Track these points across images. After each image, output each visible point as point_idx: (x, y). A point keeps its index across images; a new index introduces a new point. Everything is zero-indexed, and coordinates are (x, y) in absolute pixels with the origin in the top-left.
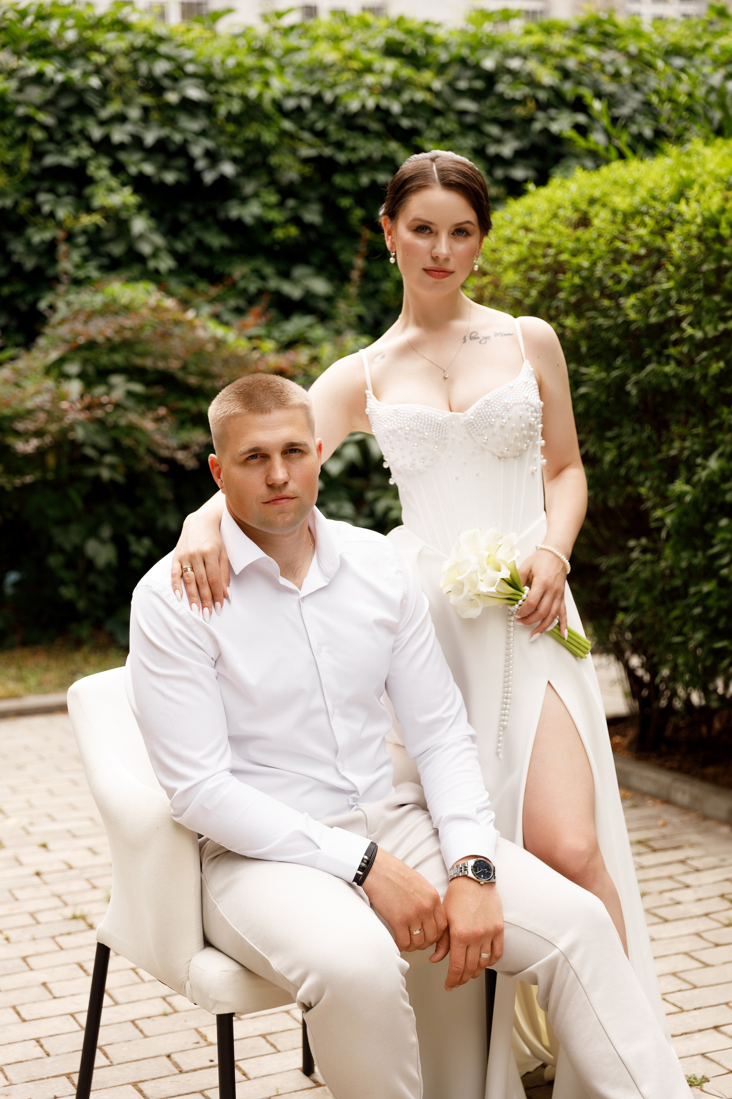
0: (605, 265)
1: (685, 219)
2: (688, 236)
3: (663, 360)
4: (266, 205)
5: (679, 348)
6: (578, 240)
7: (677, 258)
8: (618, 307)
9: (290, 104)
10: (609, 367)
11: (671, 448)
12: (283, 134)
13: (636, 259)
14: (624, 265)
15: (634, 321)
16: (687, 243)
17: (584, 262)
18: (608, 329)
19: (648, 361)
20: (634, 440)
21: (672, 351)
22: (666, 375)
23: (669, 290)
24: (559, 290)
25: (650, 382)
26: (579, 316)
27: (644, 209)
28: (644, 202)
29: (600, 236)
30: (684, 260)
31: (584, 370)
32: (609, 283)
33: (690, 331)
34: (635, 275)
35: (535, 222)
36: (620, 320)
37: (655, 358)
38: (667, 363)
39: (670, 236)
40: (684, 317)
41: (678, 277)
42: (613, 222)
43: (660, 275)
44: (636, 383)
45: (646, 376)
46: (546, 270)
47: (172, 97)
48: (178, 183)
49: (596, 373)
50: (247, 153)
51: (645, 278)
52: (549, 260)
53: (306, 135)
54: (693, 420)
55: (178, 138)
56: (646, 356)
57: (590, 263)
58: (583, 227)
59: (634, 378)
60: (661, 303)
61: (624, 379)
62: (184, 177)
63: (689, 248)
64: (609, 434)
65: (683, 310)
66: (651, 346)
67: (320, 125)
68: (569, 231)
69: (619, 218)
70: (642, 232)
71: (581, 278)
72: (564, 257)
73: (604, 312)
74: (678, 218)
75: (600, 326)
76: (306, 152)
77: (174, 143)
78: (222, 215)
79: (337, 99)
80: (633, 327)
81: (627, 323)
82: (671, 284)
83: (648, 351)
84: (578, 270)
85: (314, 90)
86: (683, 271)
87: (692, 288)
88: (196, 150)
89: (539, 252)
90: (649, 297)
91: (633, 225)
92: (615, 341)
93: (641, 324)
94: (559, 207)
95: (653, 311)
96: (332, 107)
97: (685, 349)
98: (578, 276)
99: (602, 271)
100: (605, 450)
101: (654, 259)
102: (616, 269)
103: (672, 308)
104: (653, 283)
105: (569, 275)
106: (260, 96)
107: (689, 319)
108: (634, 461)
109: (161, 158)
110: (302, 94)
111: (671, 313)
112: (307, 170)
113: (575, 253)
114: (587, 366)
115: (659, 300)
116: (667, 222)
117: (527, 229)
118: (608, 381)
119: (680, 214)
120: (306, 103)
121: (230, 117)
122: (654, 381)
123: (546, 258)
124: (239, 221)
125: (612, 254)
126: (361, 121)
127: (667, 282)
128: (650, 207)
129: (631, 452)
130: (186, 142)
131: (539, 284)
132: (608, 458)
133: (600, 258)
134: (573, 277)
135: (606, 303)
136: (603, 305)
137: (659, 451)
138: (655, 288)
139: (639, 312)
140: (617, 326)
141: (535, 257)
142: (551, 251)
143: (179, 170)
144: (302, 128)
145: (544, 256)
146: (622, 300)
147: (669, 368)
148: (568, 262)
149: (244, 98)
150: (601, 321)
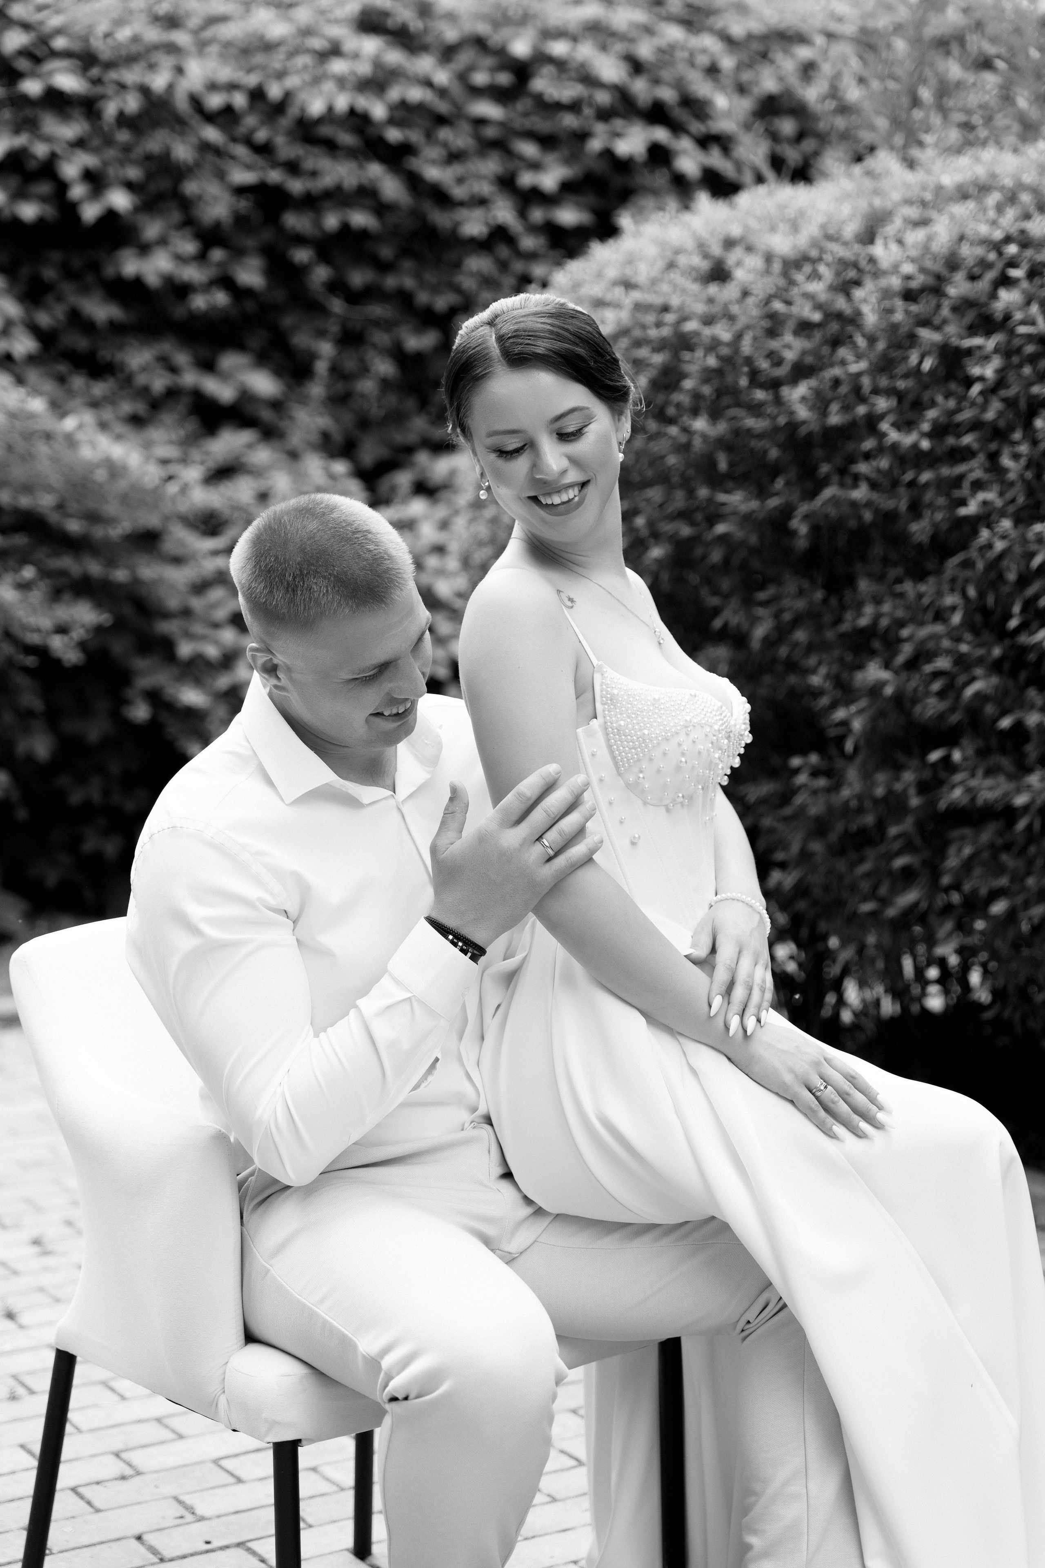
0: (755, 339)
1: (879, 270)
2: (886, 294)
3: (849, 480)
4: (179, 258)
5: (874, 463)
6: (711, 301)
7: (871, 327)
8: (778, 401)
9: (215, 101)
10: (762, 493)
11: (859, 614)
12: (205, 147)
13: (804, 327)
14: (788, 337)
15: (804, 423)
16: (887, 304)
17: (723, 332)
18: (762, 435)
19: (824, 483)
20: (801, 604)
21: (863, 468)
22: (854, 504)
23: (859, 375)
24: (683, 376)
25: (827, 516)
26: (715, 415)
27: (814, 253)
28: (815, 243)
29: (745, 294)
30: (882, 330)
31: (722, 497)
32: (764, 364)
33: (894, 436)
34: (804, 353)
35: (643, 273)
36: (782, 420)
37: (835, 478)
38: (855, 486)
39: (858, 293)
40: (882, 417)
41: (872, 355)
42: (768, 272)
43: (843, 352)
44: (806, 517)
45: (822, 505)
46: (660, 346)
47: (32, 87)
48: (41, 222)
49: (742, 502)
50: (150, 176)
51: (820, 358)
52: (666, 332)
53: (241, 151)
54: (894, 573)
55: (41, 150)
56: (822, 476)
57: (733, 336)
58: (718, 281)
59: (804, 508)
60: (845, 396)
61: (787, 512)
62: (50, 212)
63: (890, 311)
64: (762, 596)
65: (882, 404)
66: (828, 460)
67: (261, 135)
68: (695, 287)
69: (777, 267)
70: (817, 288)
71: (719, 357)
72: (691, 326)
73: (756, 409)
74: (868, 268)
75: (749, 431)
76: (242, 176)
77: (34, 157)
78: (109, 271)
79: (288, 96)
80: (803, 431)
81: (793, 426)
82: (863, 365)
83: (825, 469)
84: (714, 345)
85: (252, 80)
86: (881, 345)
87: (896, 371)
88: (70, 170)
89: (650, 319)
90: (828, 384)
91: (799, 277)
92: (774, 453)
93: (815, 427)
94: (678, 252)
95: (834, 407)
96: (280, 108)
97: (884, 463)
98: (714, 354)
99: (753, 346)
100: (755, 620)
101: (834, 327)
102: (774, 344)
103: (862, 400)
104: (832, 365)
105: (699, 353)
106: (171, 87)
107: (891, 418)
108: (801, 635)
109: (14, 181)
110: (232, 87)
111: (862, 410)
112: (244, 205)
113: (708, 321)
114: (728, 492)
115: (843, 389)
116: (852, 274)
117: (628, 285)
118: (762, 515)
119: (872, 260)
120: (239, 100)
121: (123, 119)
122: (833, 512)
123: (661, 329)
124: (138, 282)
125: (767, 320)
126: (325, 131)
127: (857, 362)
128: (822, 250)
129: (796, 622)
130: (53, 157)
131: (650, 368)
132: (759, 632)
133: (748, 327)
134: (705, 356)
135: (760, 395)
136: (753, 399)
137: (838, 621)
138: (836, 371)
139: (811, 408)
140: (776, 430)
141: (644, 327)
142: (670, 318)
143: (43, 199)
144: (234, 140)
146: (785, 391)
147: (860, 493)
148: (697, 334)
149: (145, 91)
150: (751, 422)
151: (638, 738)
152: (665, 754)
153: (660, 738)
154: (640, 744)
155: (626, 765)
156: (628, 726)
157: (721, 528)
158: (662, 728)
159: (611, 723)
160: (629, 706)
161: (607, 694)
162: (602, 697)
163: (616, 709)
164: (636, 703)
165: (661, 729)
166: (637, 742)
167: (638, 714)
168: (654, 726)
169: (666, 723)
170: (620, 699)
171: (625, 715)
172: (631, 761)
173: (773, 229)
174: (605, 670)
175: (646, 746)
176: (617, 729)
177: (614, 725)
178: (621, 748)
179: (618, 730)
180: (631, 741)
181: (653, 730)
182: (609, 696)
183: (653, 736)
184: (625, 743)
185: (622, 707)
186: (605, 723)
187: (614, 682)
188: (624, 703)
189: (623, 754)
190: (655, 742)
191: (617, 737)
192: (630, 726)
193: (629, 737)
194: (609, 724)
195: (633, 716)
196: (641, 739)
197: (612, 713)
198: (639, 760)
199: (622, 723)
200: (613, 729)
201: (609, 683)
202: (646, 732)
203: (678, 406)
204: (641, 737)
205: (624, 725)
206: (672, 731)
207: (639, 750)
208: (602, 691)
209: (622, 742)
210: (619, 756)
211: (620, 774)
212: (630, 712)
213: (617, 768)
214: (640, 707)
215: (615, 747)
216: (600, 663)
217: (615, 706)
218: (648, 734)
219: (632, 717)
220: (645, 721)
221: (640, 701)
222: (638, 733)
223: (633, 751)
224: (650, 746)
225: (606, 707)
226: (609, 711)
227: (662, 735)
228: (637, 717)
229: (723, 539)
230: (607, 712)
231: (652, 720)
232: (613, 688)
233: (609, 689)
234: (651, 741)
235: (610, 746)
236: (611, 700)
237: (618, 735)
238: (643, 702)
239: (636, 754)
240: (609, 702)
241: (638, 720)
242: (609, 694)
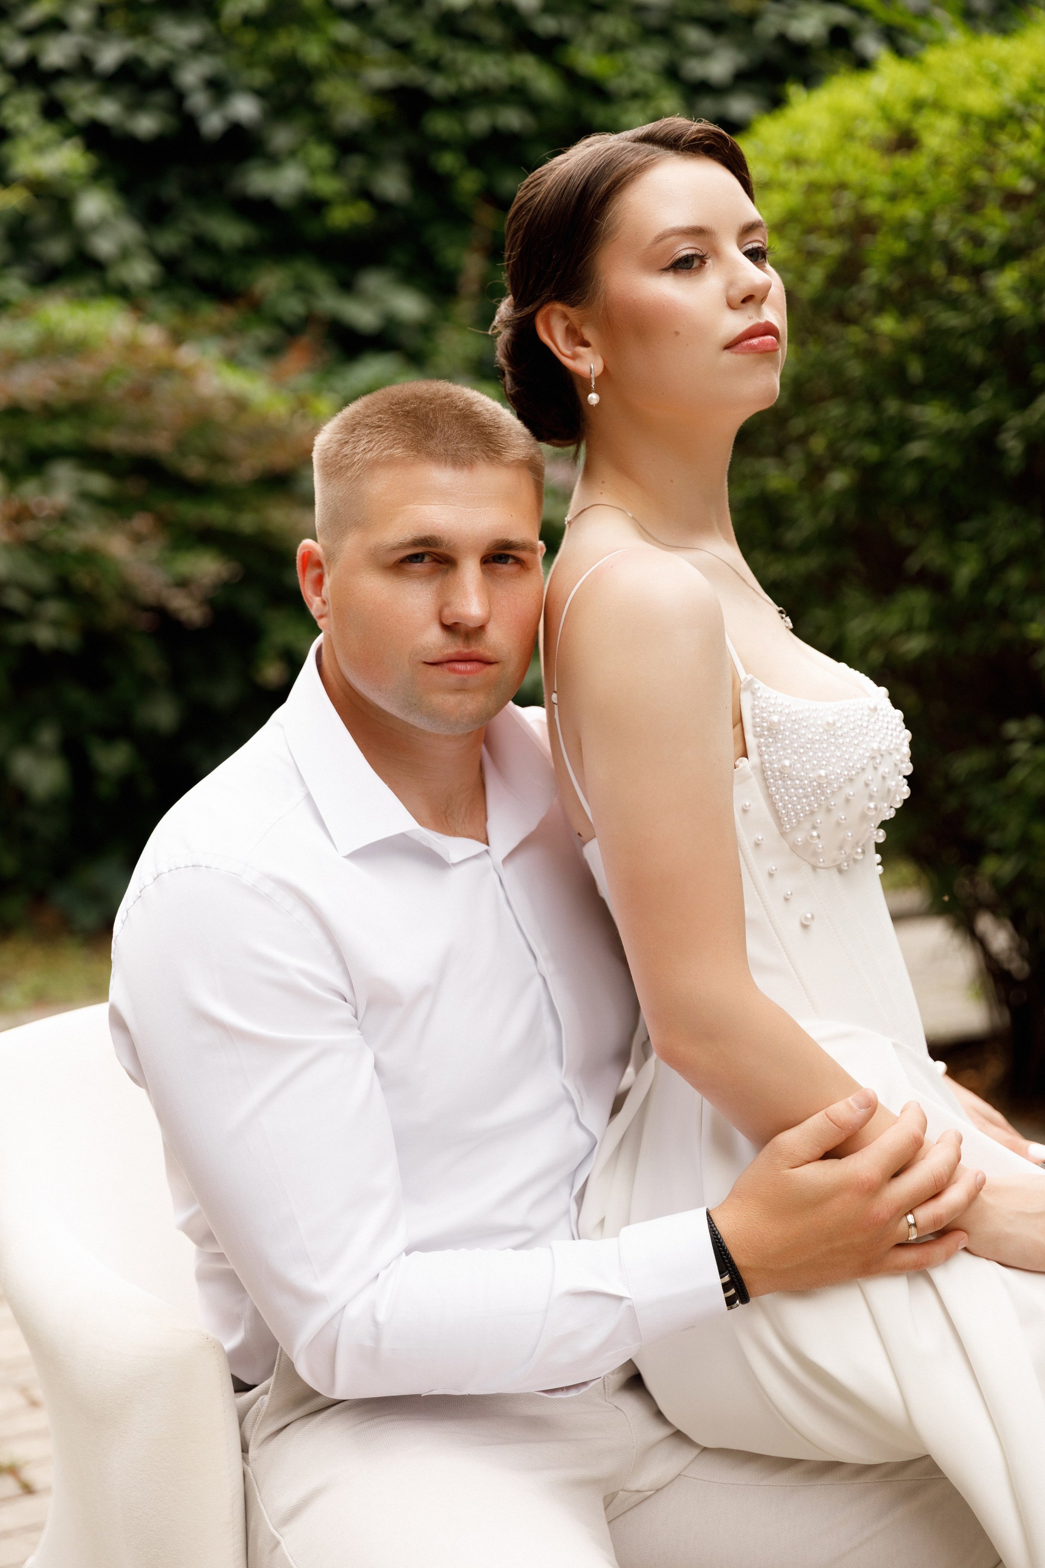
0: (951, 216)
4: (313, 170)
6: (897, 174)
8: (982, 292)
10: (964, 403)
12: (338, 47)
13: (1013, 200)
14: (992, 213)
15: (1014, 316)
17: (911, 211)
18: (965, 334)
20: (1015, 538)
24: (865, 266)
26: (905, 311)
27: (1020, 109)
28: (1021, 97)
29: (938, 164)
32: (962, 247)
34: (1012, 230)
36: (986, 315)
42: (965, 133)
44: (1019, 432)
45: (1037, 418)
46: (837, 232)
48: (160, 137)
49: (940, 416)
51: (1031, 235)
52: (843, 215)
53: (376, 48)
55: (155, 57)
56: (1036, 381)
57: (924, 214)
58: (903, 149)
59: (1016, 421)
61: (995, 426)
62: (168, 124)
64: (967, 529)
68: (874, 159)
69: (975, 129)
70: (1026, 151)
71: (908, 242)
72: (874, 205)
73: (954, 302)
75: (946, 329)
76: (379, 77)
77: (148, 65)
78: (234, 188)
80: (1013, 327)
81: (1000, 322)
84: (901, 227)
88: (190, 78)
89: (822, 199)
91: (1003, 138)
93: (1028, 321)
94: (856, 117)
98: (902, 239)
99: (949, 226)
100: (958, 559)
102: (975, 223)
105: (884, 238)
108: (1016, 577)
109: (129, 91)
114: (922, 404)
117: (796, 161)
123: (837, 211)
125: (966, 193)
130: (170, 65)
131: (824, 259)
132: (965, 573)
133: (942, 203)
134: (891, 241)
135: (960, 285)
136: (950, 292)
139: (1023, 298)
140: (981, 326)
141: (815, 210)
142: (848, 198)
143: (162, 110)
144: (369, 36)
145: (835, 206)
146: (990, 279)
148: (879, 216)
150: (951, 319)
151: (811, 782)
152: (848, 801)
153: (842, 780)
154: (814, 790)
155: (794, 821)
156: (796, 766)
157: (916, 449)
158: (843, 764)
159: (771, 764)
160: (795, 736)
161: (762, 722)
162: (754, 726)
163: (776, 742)
164: (803, 732)
165: (842, 766)
166: (810, 787)
167: (807, 748)
168: (833, 762)
169: (847, 756)
170: (782, 728)
171: (789, 751)
172: (802, 815)
173: (969, 82)
174: (756, 686)
175: (823, 793)
176: (779, 771)
177: (776, 766)
178: (786, 798)
179: (782, 773)
180: (801, 788)
181: (831, 768)
182: (765, 724)
183: (833, 777)
184: (792, 790)
185: (785, 740)
186: (762, 763)
187: (771, 704)
188: (787, 733)
189: (790, 806)
190: (835, 786)
191: (780, 782)
192: (799, 765)
193: (797, 782)
194: (767, 765)
195: (802, 751)
196: (815, 784)
197: (772, 749)
198: (812, 813)
199: (787, 763)
200: (773, 772)
201: (764, 705)
202: (822, 773)
203: (861, 304)
204: (815, 780)
205: (790, 766)
206: (857, 768)
207: (812, 798)
208: (754, 718)
209: (787, 789)
210: (784, 809)
211: (783, 834)
212: (796, 745)
213: (780, 825)
214: (810, 736)
215: (777, 797)
216: (749, 677)
217: (775, 738)
218: (826, 776)
219: (800, 753)
220: (818, 757)
221: (809, 729)
222: (811, 775)
223: (804, 800)
224: (829, 791)
225: (762, 740)
226: (767, 747)
227: (845, 775)
228: (807, 753)
229: (920, 462)
230: (763, 749)
231: (828, 755)
232: (770, 712)
233: (765, 715)
234: (829, 784)
235: (769, 797)
236: (769, 730)
237: (781, 779)
238: (813, 730)
239: (809, 805)
240: (766, 733)
241: (809, 756)
242: (766, 722)
